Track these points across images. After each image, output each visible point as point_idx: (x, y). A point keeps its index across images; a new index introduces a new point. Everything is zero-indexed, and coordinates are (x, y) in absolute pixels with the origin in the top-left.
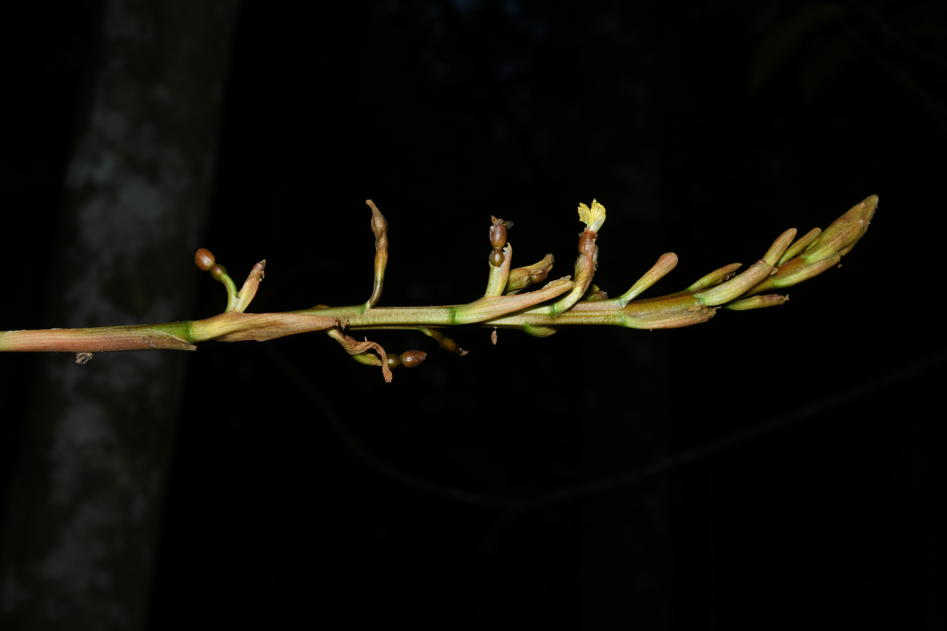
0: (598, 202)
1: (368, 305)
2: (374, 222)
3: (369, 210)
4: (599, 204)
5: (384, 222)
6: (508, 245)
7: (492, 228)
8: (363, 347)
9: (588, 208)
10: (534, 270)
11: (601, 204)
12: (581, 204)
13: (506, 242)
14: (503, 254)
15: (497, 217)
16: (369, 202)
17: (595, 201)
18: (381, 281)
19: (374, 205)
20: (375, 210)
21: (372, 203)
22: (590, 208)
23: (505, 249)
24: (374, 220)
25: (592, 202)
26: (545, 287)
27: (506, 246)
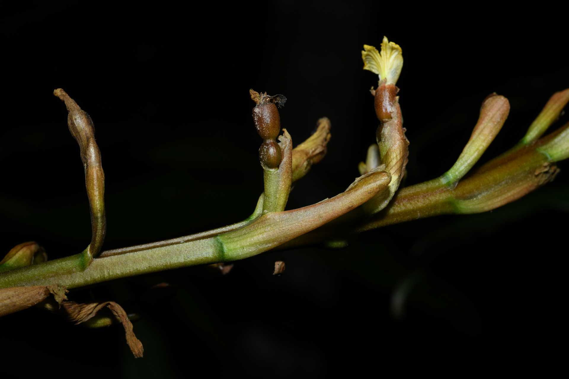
0: (390, 40)
1: (88, 252)
2: (73, 124)
3: (62, 104)
4: (392, 44)
5: (88, 122)
6: (283, 132)
7: (257, 110)
8: (91, 310)
9: (377, 51)
10: (311, 149)
11: (396, 43)
12: (366, 47)
13: (281, 129)
14: (278, 146)
15: (260, 91)
16: (59, 92)
17: (385, 40)
18: (102, 217)
19: (68, 96)
20: (70, 103)
21: (64, 93)
22: (379, 50)
23: (281, 138)
24: (72, 121)
25: (382, 42)
26: (350, 187)
27: (282, 133)
